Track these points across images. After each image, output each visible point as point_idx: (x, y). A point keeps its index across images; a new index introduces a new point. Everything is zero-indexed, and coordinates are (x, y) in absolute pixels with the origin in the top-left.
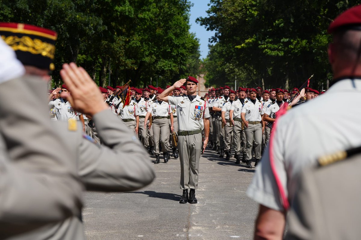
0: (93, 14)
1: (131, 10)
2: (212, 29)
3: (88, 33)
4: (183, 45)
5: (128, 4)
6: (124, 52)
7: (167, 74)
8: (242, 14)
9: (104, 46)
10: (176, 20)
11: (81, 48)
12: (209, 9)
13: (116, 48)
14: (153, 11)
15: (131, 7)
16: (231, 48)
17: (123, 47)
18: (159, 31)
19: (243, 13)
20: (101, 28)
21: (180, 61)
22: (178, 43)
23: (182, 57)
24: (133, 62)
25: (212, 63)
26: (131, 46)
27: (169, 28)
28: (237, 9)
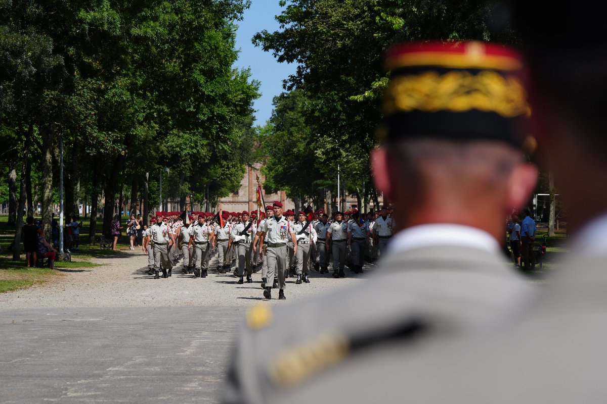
0: (32, 29)
1: (114, 19)
2: (290, 60)
3: (21, 73)
4: (223, 96)
5: (107, 6)
6: (95, 114)
7: (185, 165)
8: (362, 23)
9: (50, 101)
10: (206, 40)
11: (6, 108)
12: (283, 12)
13: (78, 107)
14: (164, 20)
15: (115, 12)
16: (334, 101)
17: (92, 103)
18: (172, 66)
19: (365, 22)
20: (52, 61)
21: (217, 133)
22: (212, 92)
23: (221, 124)
24: (117, 137)
25: (283, 136)
26: (110, 101)
27: (196, 58)
28: (349, 12)
